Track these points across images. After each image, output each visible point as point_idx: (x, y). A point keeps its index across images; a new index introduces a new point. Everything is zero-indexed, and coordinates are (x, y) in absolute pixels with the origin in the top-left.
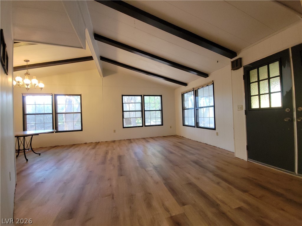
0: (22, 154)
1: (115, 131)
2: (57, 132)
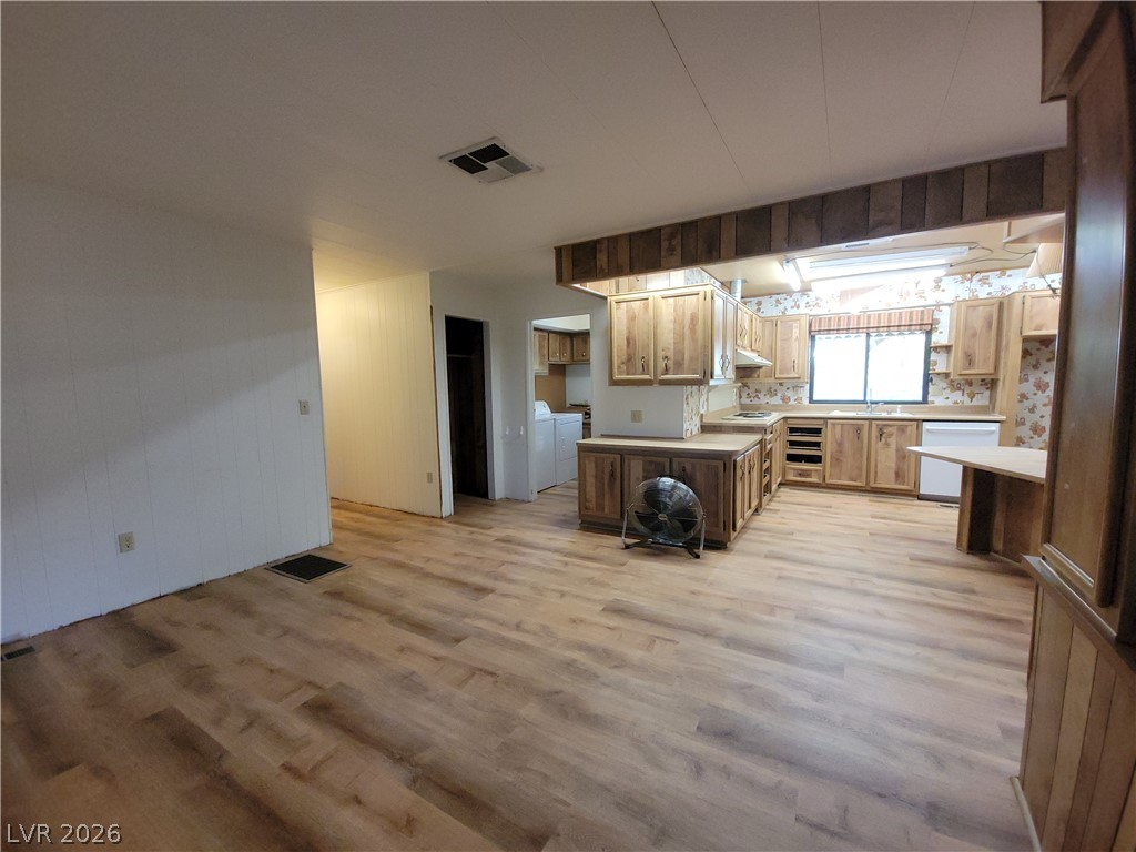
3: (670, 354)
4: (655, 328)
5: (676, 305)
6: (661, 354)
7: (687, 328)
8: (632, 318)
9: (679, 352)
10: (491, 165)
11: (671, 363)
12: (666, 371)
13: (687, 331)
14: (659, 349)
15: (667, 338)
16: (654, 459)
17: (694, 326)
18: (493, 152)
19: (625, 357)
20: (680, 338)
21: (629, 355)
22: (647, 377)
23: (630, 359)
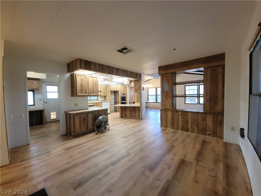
0: (147, 108)
1: (180, 105)
2: (157, 102)
3: (91, 89)
4: (88, 83)
5: (92, 79)
6: (89, 89)
7: (94, 84)
8: (82, 80)
9: (93, 89)
10: (125, 51)
11: (92, 91)
12: (91, 93)
13: (95, 85)
14: (89, 88)
15: (91, 86)
16: (94, 113)
17: (96, 84)
18: (125, 49)
19: (80, 89)
20: (93, 87)
21: (81, 89)
22: (86, 94)
23: (82, 90)
